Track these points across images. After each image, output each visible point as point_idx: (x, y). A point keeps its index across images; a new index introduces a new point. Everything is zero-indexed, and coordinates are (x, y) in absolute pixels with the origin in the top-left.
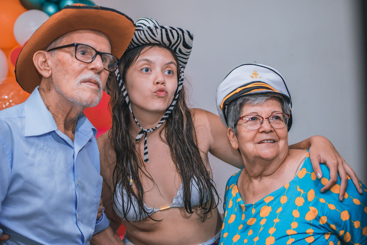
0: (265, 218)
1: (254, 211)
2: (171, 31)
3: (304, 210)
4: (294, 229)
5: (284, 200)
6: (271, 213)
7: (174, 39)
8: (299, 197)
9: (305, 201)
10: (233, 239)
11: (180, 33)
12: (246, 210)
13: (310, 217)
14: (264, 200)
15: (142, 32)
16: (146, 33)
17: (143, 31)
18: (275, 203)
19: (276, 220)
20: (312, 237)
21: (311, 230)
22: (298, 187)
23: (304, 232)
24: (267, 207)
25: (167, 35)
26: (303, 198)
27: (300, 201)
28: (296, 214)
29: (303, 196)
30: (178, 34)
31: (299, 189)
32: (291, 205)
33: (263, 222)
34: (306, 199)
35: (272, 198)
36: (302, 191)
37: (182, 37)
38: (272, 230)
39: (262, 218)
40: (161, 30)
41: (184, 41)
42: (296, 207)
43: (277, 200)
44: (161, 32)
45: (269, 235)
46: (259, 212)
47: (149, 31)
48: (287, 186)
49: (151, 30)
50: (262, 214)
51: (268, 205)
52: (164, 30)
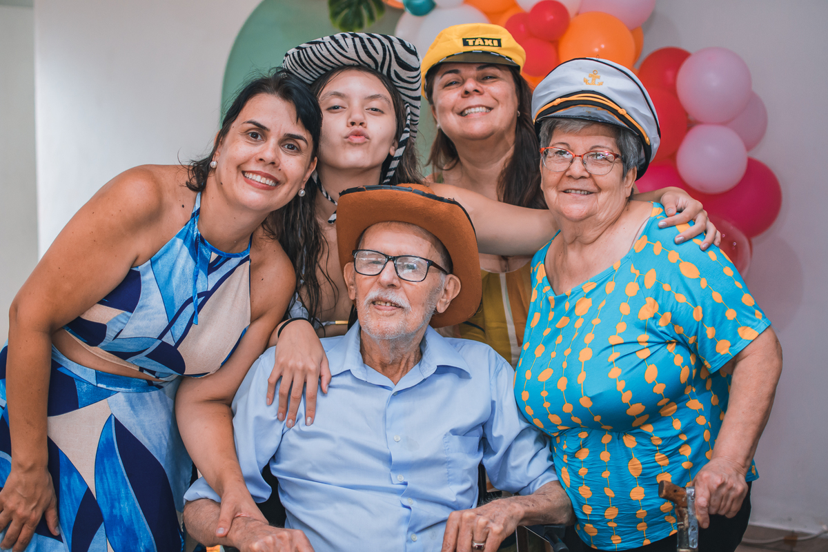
0: (582, 317)
1: (567, 305)
2: (369, 39)
3: (636, 303)
4: (620, 335)
5: (610, 287)
6: (591, 308)
7: (378, 53)
8: (632, 283)
9: (640, 287)
10: (536, 353)
11: (386, 43)
12: (556, 305)
13: (646, 313)
14: (583, 287)
15: (322, 45)
18: (597, 293)
19: (596, 321)
20: (648, 349)
21: (645, 336)
22: (632, 266)
23: (634, 340)
24: (586, 299)
25: (364, 47)
26: (637, 284)
27: (632, 289)
28: (625, 309)
29: (638, 280)
30: (383, 44)
31: (633, 270)
32: (619, 295)
33: (579, 324)
34: (642, 285)
35: (595, 285)
36: (638, 273)
37: (391, 49)
38: (589, 338)
39: (578, 317)
40: (353, 39)
41: (397, 58)
42: (625, 298)
43: (602, 287)
44: (352, 44)
45: (585, 345)
46: (574, 307)
48: (617, 265)
49: (337, 42)
50: (578, 311)
51: (587, 296)
52: (357, 40)
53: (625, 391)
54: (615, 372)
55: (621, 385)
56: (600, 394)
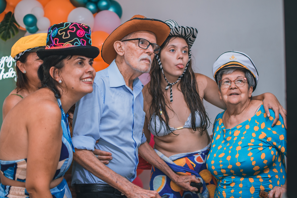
0: (237, 136)
1: (230, 133)
2: (187, 29)
3: (258, 133)
4: (252, 143)
5: (247, 127)
6: (240, 134)
7: (188, 33)
8: (256, 126)
9: (259, 128)
10: (218, 148)
11: (192, 30)
12: (226, 132)
13: (261, 137)
14: (237, 127)
16: (174, 30)
17: (172, 29)
18: (242, 128)
19: (243, 138)
20: (262, 147)
21: (261, 144)
22: (256, 120)
23: (258, 145)
25: (185, 31)
26: (258, 127)
27: (256, 128)
28: (254, 135)
29: (258, 126)
31: (256, 122)
32: (251, 130)
33: (235, 139)
34: (260, 127)
35: (241, 126)
36: (258, 123)
37: (192, 32)
38: (240, 143)
39: (235, 137)
41: (193, 34)
42: (254, 131)
43: (244, 126)
44: (181, 30)
45: (238, 145)
46: (233, 133)
47: (175, 29)
48: (250, 120)
49: (177, 29)
50: (235, 135)
51: (239, 130)
52: (183, 29)
53: (253, 161)
54: (250, 154)
55: (252, 159)
56: (244, 162)
